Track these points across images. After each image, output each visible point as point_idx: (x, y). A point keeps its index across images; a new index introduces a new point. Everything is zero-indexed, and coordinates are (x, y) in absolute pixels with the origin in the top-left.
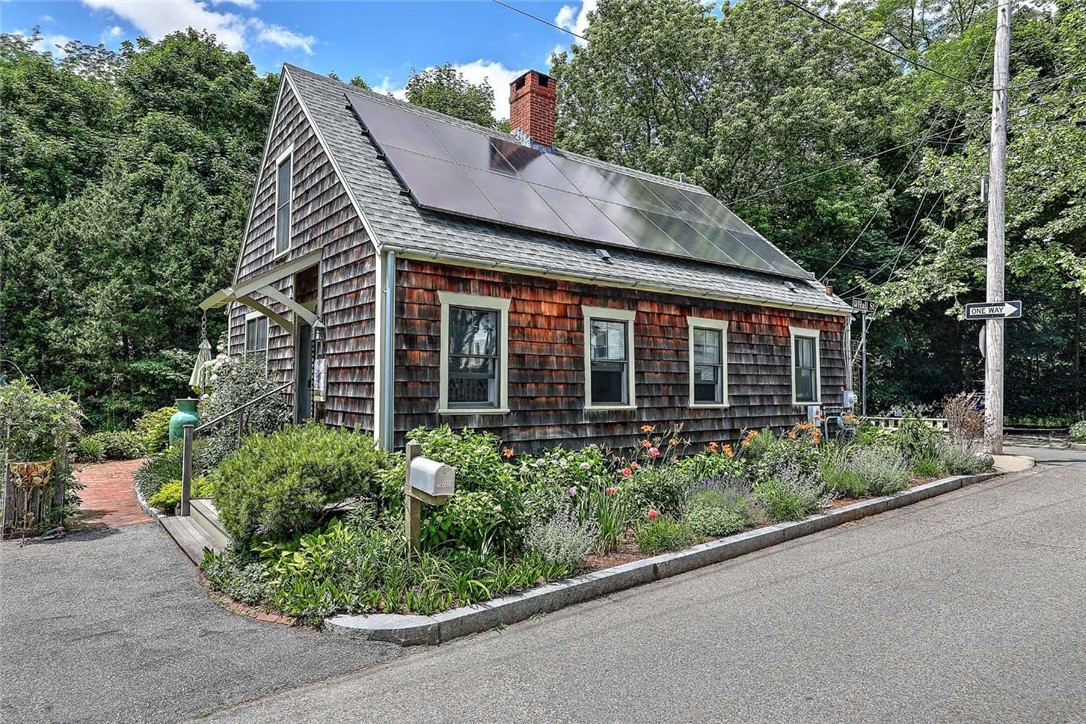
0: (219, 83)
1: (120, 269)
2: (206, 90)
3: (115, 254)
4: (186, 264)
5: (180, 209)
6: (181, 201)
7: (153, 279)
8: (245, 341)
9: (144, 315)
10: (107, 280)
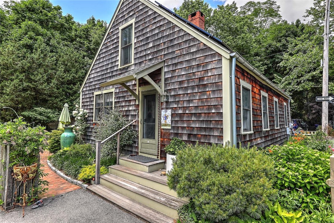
0: (52, 14)
1: (18, 76)
2: (47, 16)
3: (16, 71)
4: (45, 76)
5: (42, 55)
6: (42, 53)
7: (30, 81)
8: (94, 103)
9: (27, 94)
10: (12, 80)
